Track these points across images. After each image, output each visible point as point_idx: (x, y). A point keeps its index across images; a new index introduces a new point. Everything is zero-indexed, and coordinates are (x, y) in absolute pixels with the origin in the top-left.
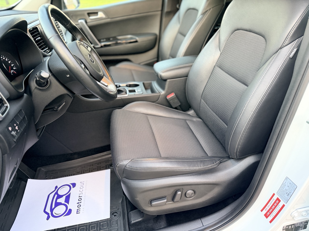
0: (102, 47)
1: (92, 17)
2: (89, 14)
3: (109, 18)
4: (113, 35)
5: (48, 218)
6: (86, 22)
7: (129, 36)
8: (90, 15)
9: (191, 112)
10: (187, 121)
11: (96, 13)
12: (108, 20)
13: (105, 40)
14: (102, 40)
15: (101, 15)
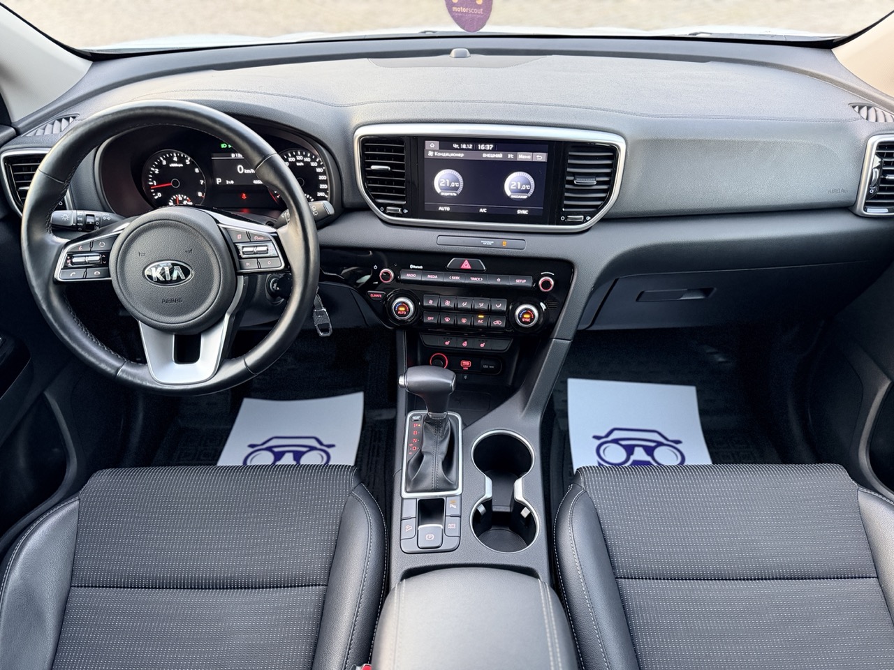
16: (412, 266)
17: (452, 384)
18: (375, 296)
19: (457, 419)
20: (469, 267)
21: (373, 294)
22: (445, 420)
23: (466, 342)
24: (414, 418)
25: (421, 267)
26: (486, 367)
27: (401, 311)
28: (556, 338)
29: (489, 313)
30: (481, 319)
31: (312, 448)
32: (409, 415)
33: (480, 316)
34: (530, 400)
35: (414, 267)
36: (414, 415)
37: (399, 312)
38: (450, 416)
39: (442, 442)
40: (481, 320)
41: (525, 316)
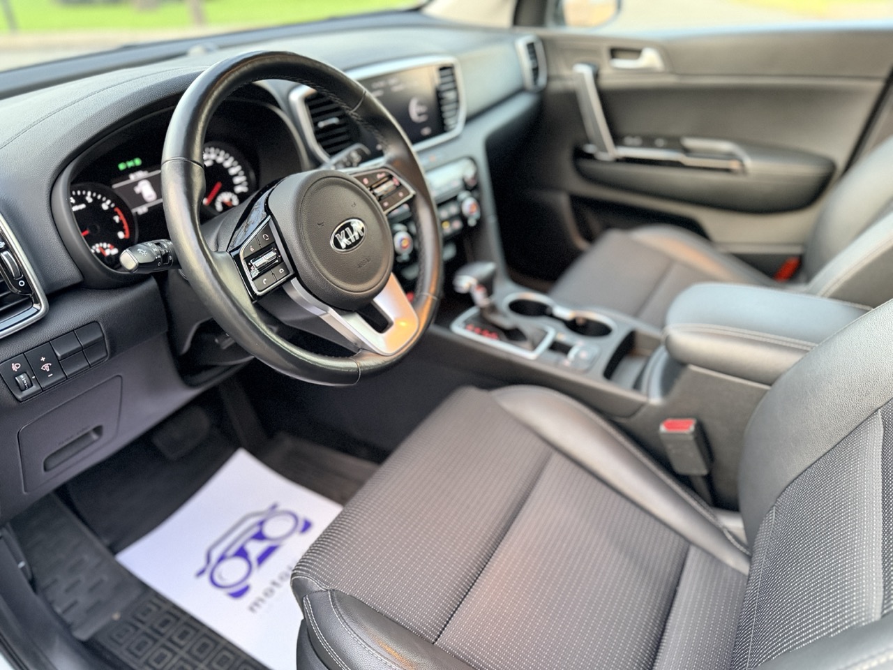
0: (619, 161)
1: (623, 63)
2: (614, 52)
3: (672, 73)
4: (673, 131)
5: (201, 573)
6: (596, 76)
7: (725, 146)
8: (620, 54)
9: (733, 524)
10: (693, 551)
11: (636, 52)
12: (670, 80)
13: (637, 141)
14: (628, 140)
15: (650, 58)
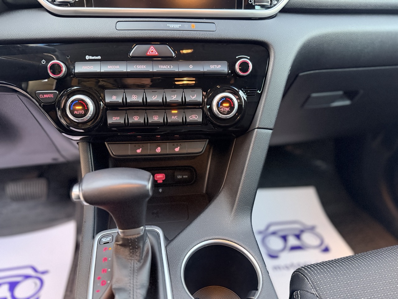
16: (87, 57)
17: (149, 186)
18: (45, 96)
19: (158, 234)
20: (155, 53)
21: (43, 94)
22: (142, 238)
23: (159, 148)
24: (104, 240)
25: (99, 57)
26: (179, 177)
27: (78, 110)
28: (257, 128)
29: (183, 106)
30: (174, 114)
31: (27, 277)
32: (98, 237)
33: (173, 112)
34: (237, 200)
35: (91, 58)
36: (103, 237)
37: (75, 112)
38: (149, 231)
39: (141, 268)
40: (175, 117)
41: (224, 105)
